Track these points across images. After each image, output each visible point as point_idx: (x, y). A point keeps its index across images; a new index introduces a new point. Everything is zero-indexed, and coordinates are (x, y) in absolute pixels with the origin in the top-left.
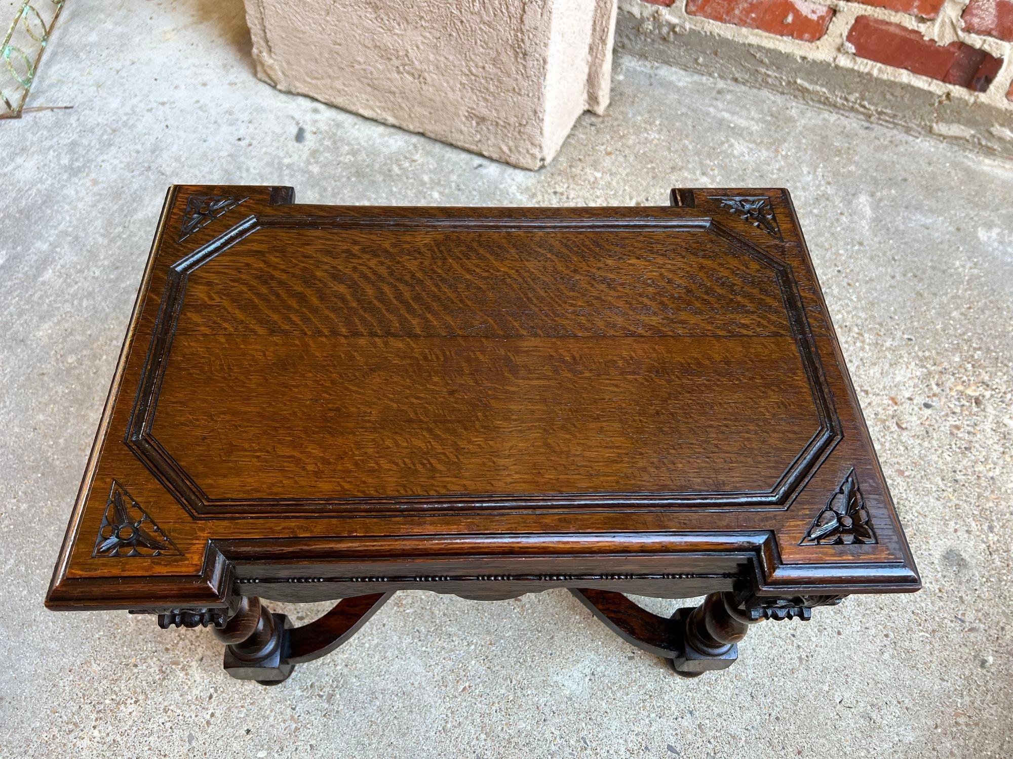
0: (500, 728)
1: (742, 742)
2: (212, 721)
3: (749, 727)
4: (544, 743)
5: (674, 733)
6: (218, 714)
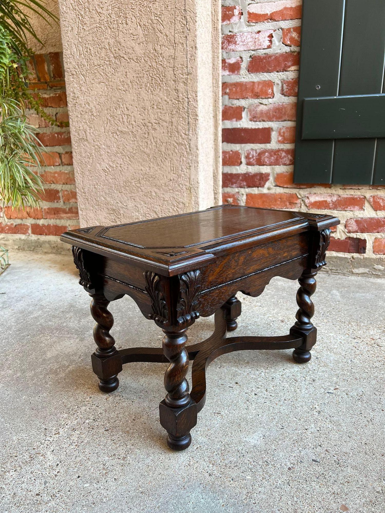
0: (219, 461)
1: (351, 454)
2: (58, 474)
3: (353, 449)
4: (245, 465)
5: (314, 454)
6: (61, 471)
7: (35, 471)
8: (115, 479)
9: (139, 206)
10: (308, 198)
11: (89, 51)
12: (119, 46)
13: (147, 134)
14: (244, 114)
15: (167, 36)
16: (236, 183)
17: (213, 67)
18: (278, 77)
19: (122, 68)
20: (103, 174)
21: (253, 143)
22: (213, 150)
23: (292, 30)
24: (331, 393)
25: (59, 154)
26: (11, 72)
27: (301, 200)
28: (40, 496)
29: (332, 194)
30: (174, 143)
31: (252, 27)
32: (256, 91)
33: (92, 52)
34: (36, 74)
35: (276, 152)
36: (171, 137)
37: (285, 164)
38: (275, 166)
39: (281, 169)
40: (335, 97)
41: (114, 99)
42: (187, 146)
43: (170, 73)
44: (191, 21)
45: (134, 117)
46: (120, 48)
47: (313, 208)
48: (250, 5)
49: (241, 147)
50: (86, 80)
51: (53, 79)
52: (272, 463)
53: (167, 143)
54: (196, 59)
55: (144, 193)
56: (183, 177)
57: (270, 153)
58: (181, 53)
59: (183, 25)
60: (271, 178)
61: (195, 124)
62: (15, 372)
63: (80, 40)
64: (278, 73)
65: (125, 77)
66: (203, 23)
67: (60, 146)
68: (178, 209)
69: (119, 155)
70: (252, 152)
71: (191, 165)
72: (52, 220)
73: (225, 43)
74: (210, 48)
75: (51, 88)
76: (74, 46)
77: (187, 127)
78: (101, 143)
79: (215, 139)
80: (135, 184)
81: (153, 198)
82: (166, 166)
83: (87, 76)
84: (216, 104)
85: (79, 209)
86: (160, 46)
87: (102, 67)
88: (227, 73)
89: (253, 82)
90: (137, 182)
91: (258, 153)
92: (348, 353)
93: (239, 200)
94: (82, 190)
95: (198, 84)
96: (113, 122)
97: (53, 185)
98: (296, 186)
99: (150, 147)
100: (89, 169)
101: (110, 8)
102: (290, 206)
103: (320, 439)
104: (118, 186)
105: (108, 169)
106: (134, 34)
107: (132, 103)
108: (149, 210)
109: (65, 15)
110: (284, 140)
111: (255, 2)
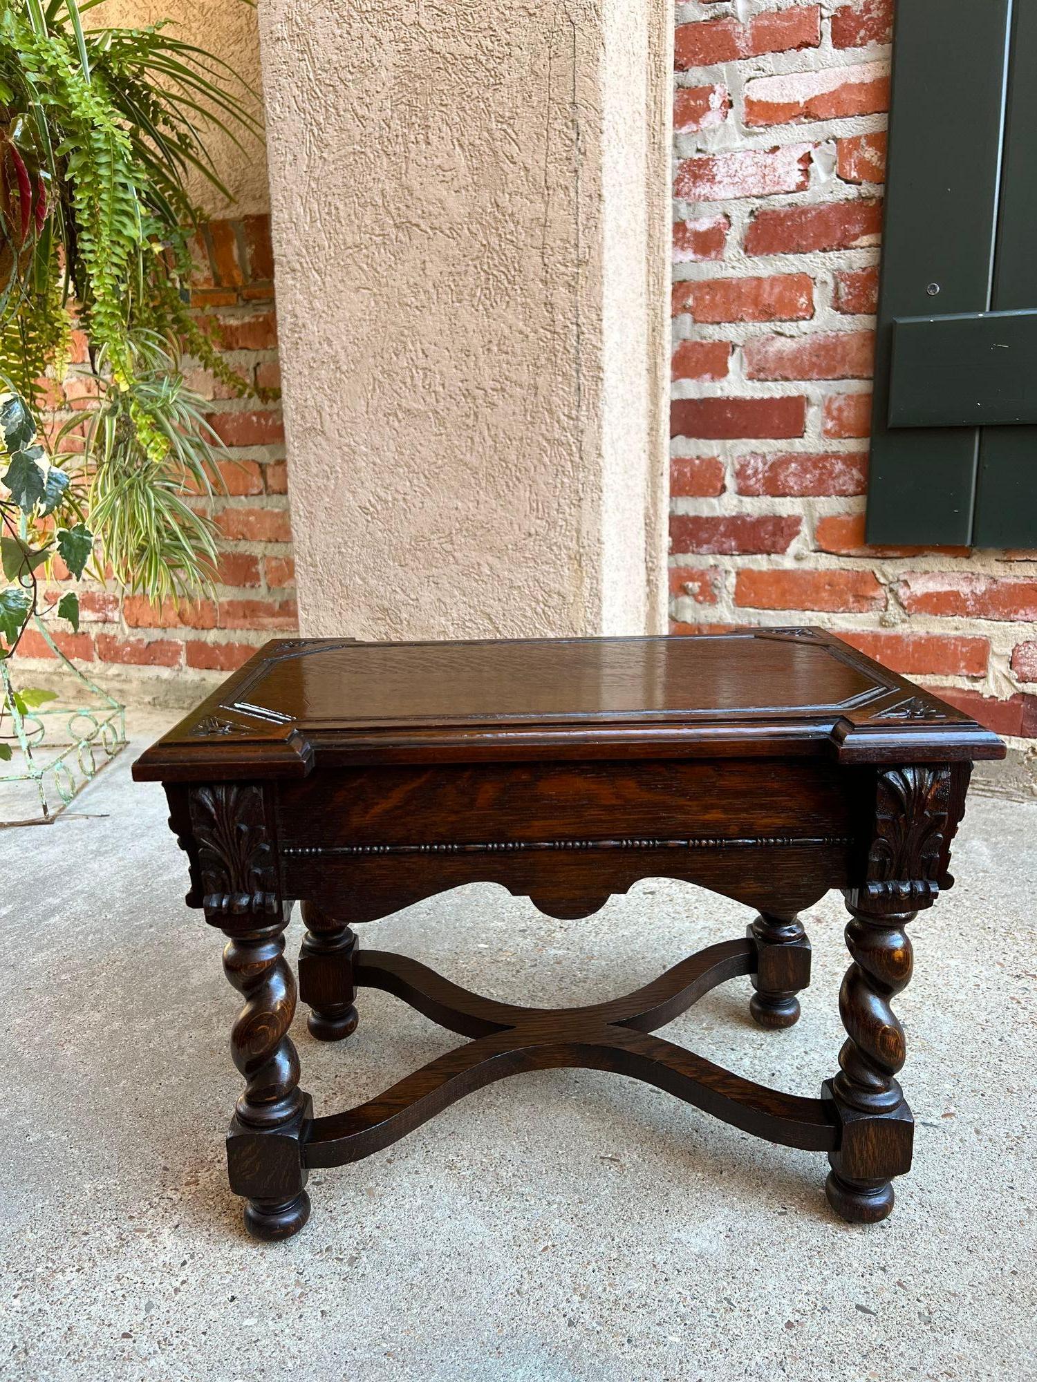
0: (600, 1289)
1: (969, 1298)
2: (182, 1288)
3: (976, 1284)
4: (668, 1304)
5: (862, 1292)
6: (192, 1280)
7: (128, 1275)
8: (322, 1312)
9: (448, 600)
10: (906, 583)
11: (333, 211)
12: (409, 198)
13: (472, 417)
14: (732, 362)
15: (527, 170)
16: (708, 542)
17: (648, 244)
18: (824, 264)
19: (413, 252)
20: (361, 519)
21: (756, 437)
22: (644, 457)
23: (863, 141)
24: (931, 1125)
25: (260, 465)
26: (148, 264)
27: (887, 590)
28: (131, 1340)
29: (973, 574)
30: (540, 439)
31: (755, 138)
32: (767, 302)
33: (342, 214)
34: (211, 268)
35: (818, 462)
36: (532, 423)
37: (842, 494)
38: (817, 499)
39: (831, 506)
40: (981, 315)
41: (392, 329)
42: (574, 448)
43: (533, 262)
44: (589, 132)
45: (441, 373)
46: (410, 203)
47: (920, 613)
48: (752, 82)
49: (724, 446)
50: (324, 283)
51: (250, 280)
52: (744, 1306)
53: (521, 439)
54: (599, 226)
55: (460, 568)
56: (561, 526)
57: (802, 465)
58: (562, 212)
59: (568, 142)
60: (805, 530)
61: (596, 391)
62: (109, 1019)
63: (313, 185)
64: (827, 255)
65: (421, 273)
66: (622, 135)
67: (263, 445)
68: (546, 608)
69: (401, 470)
70: (752, 461)
71: (582, 496)
72: (238, 632)
73: (686, 180)
74: (643, 196)
75: (247, 301)
76: (299, 200)
77: (573, 399)
78: (357, 439)
79: (652, 429)
80: (440, 544)
81: (483, 581)
82: (519, 499)
83: (328, 272)
84: (654, 337)
85: (299, 605)
86: (510, 194)
87: (364, 251)
88: (688, 256)
89: (759, 279)
90: (443, 540)
91: (769, 463)
92: (994, 1016)
93: (716, 587)
94: (309, 559)
95: (604, 289)
96: (387, 386)
97: (243, 542)
98: (874, 551)
99: (481, 450)
100: (328, 505)
101: (388, 104)
102: (855, 605)
103: (884, 1250)
104: (396, 549)
105: (372, 506)
106: (446, 167)
107: (438, 339)
108: (472, 611)
109: (280, 124)
110: (840, 430)
111: (764, 74)
